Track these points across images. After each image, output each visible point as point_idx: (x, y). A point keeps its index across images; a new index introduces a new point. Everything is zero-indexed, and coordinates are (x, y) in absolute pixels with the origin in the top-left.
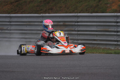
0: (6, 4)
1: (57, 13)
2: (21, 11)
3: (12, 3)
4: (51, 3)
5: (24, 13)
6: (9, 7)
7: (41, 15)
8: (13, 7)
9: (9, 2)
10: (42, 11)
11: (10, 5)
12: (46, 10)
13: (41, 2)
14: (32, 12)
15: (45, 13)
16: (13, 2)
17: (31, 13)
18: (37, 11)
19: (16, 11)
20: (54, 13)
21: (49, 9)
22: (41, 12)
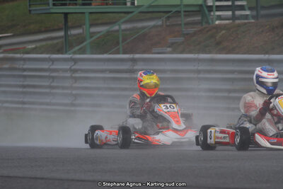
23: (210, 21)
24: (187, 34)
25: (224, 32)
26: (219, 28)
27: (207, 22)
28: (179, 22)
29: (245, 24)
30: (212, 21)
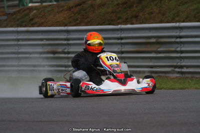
0: (61, 9)
1: (145, 23)
2: (86, 21)
3: (69, 9)
4: (135, 6)
5: (91, 25)
6: (65, 16)
7: (119, 26)
8: (72, 15)
9: (66, 7)
10: (120, 21)
11: (66, 12)
12: (127, 19)
13: (118, 5)
14: (104, 23)
15: (126, 23)
16: (72, 7)
17: (101, 25)
18: (112, 20)
19: (78, 22)
20: (140, 23)
21: (132, 17)
22: (118, 21)
23: (25, 4)
24: (9, 14)
25: (35, 11)
26: (31, 9)
27: (23, 5)
28: (3, 5)
29: (50, 5)
30: (27, 4)
